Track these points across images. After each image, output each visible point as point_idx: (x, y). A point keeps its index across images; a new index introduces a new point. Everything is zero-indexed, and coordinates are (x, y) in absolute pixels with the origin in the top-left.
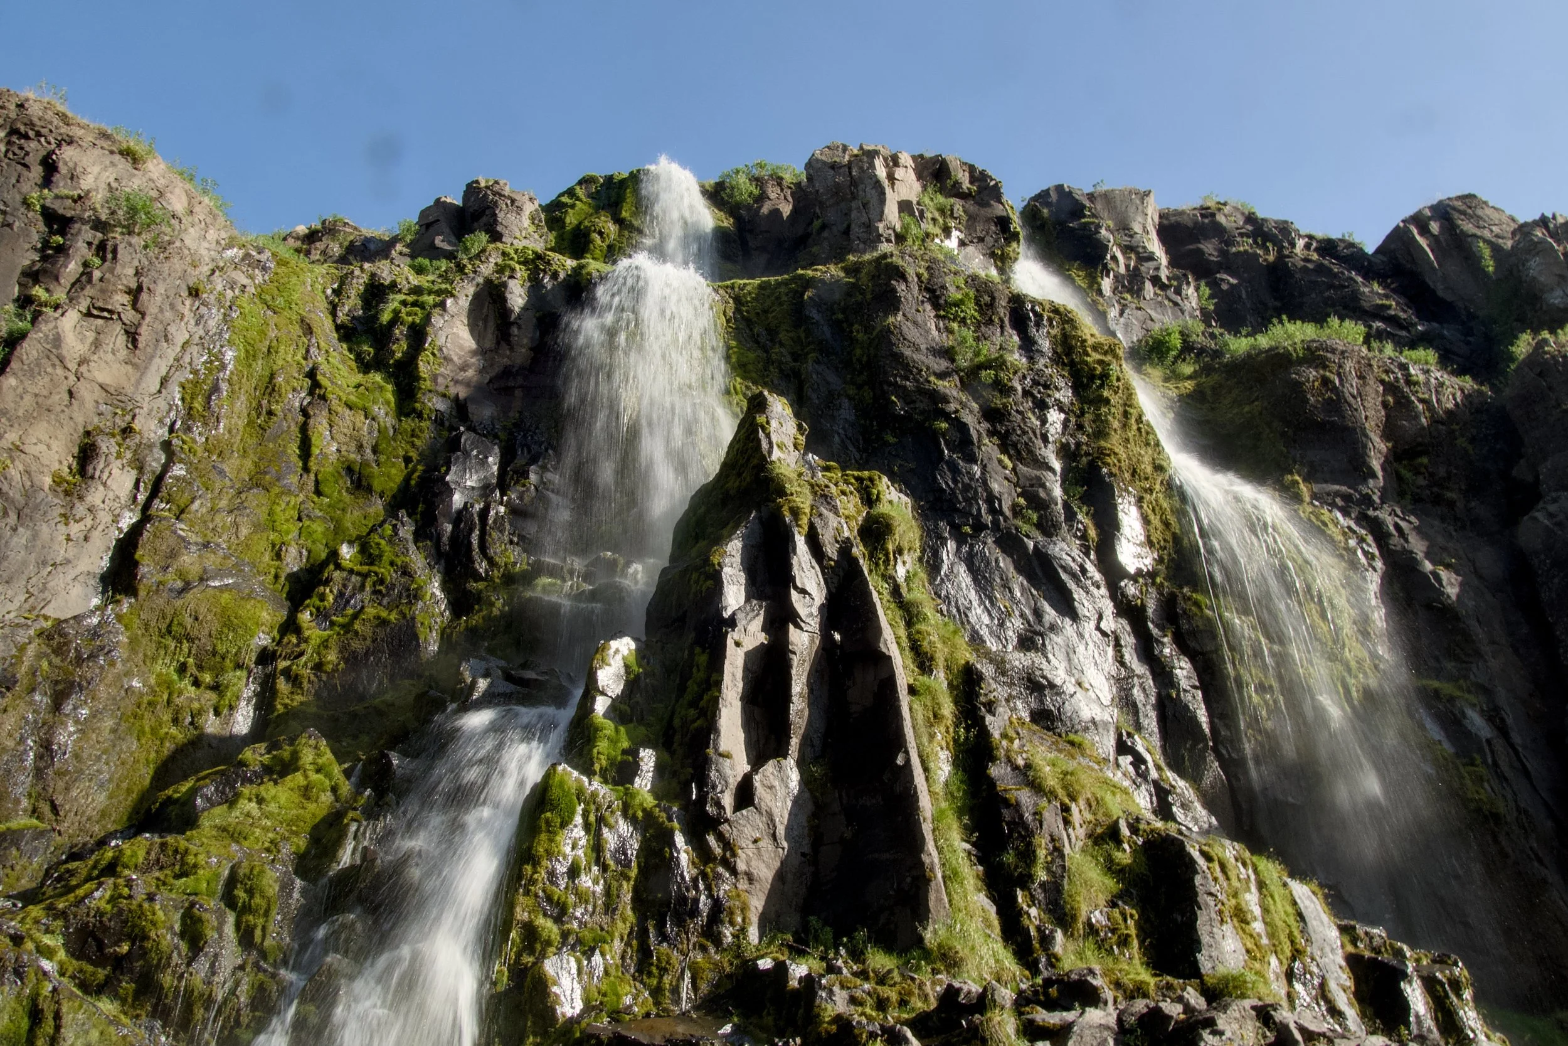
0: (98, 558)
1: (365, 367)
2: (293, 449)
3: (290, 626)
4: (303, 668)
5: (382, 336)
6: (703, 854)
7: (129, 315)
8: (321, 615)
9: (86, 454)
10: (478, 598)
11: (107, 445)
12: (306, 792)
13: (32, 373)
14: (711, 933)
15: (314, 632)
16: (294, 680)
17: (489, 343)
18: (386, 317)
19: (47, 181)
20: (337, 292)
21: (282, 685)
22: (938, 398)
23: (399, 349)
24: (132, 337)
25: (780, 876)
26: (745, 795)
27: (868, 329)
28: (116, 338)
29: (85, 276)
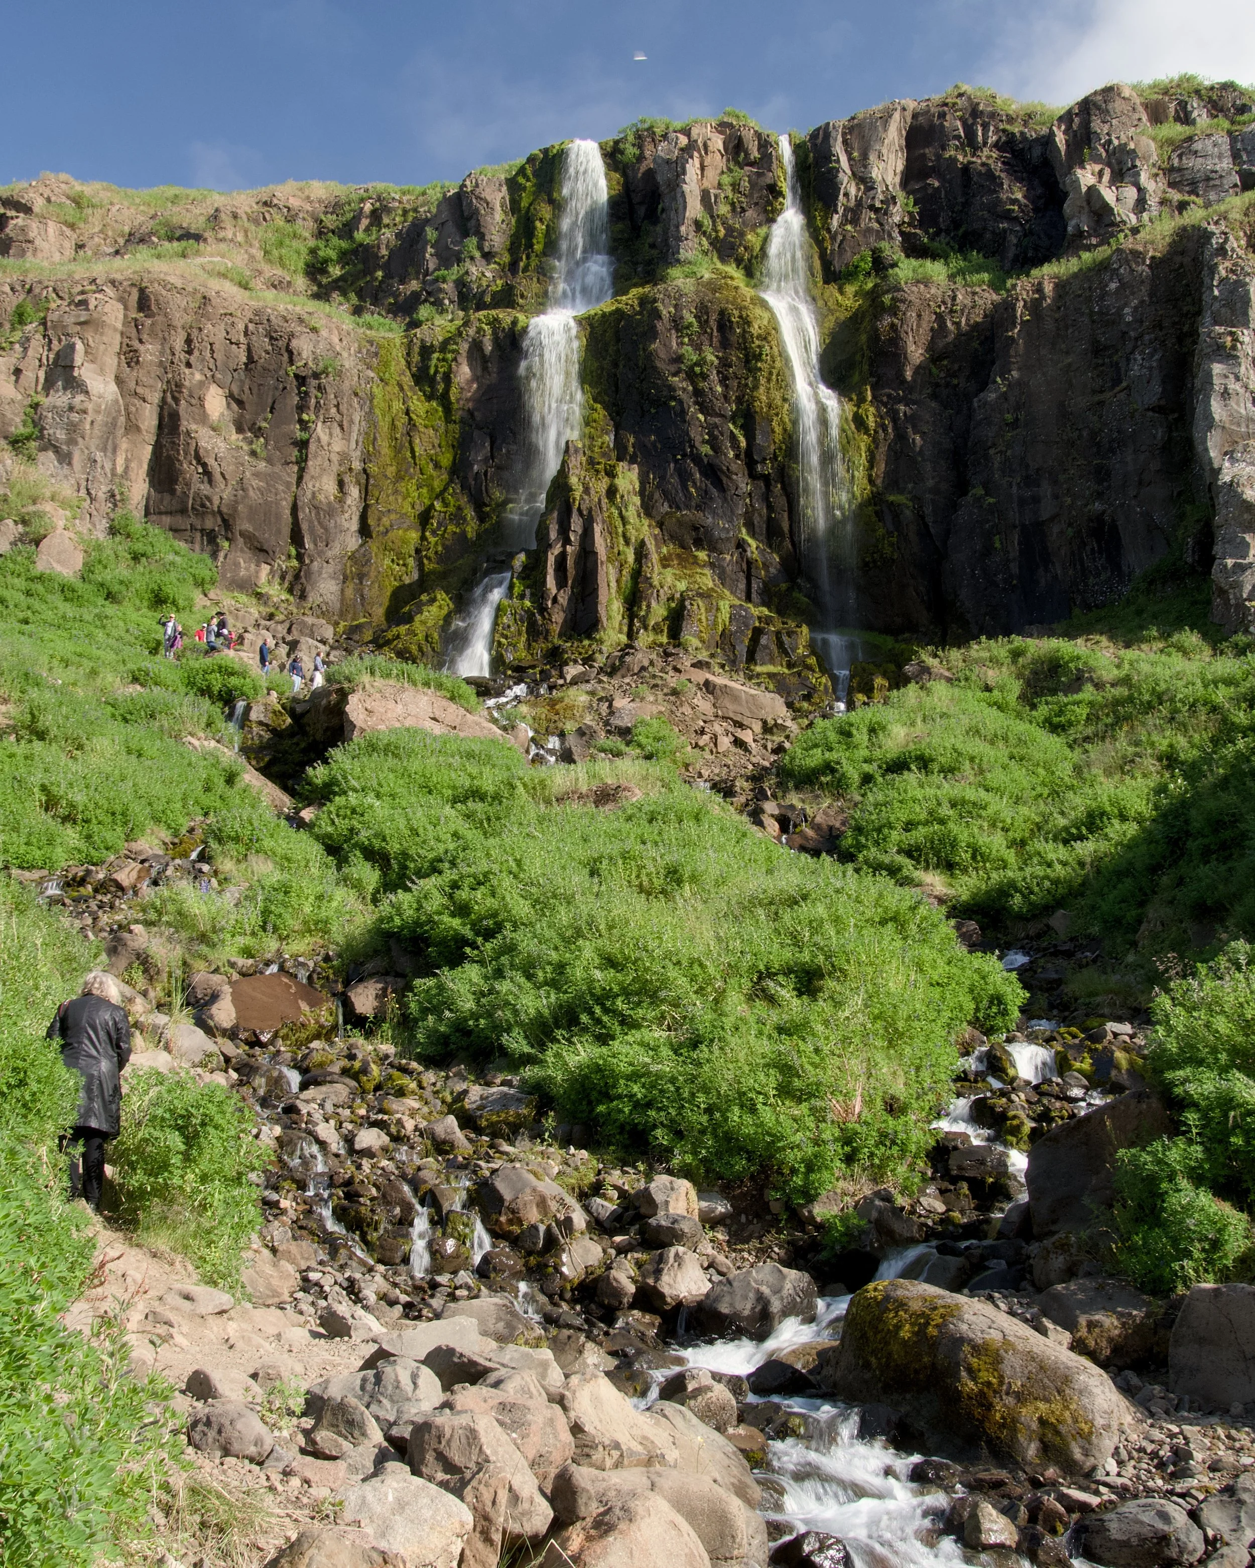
0: (354, 526)
1: (429, 398)
2: (409, 454)
3: (423, 538)
4: (431, 554)
5: (432, 381)
6: (544, 618)
7: (338, 417)
8: (434, 533)
9: (341, 484)
10: (488, 515)
11: (347, 479)
12: (440, 607)
13: (315, 457)
14: (546, 638)
15: (433, 540)
16: (429, 559)
17: (479, 373)
18: (432, 371)
19: (291, 362)
20: (408, 354)
21: (425, 561)
22: (671, 388)
23: (441, 387)
24: (341, 426)
25: (565, 621)
26: (555, 600)
27: (644, 350)
28: (337, 430)
29: (318, 406)
